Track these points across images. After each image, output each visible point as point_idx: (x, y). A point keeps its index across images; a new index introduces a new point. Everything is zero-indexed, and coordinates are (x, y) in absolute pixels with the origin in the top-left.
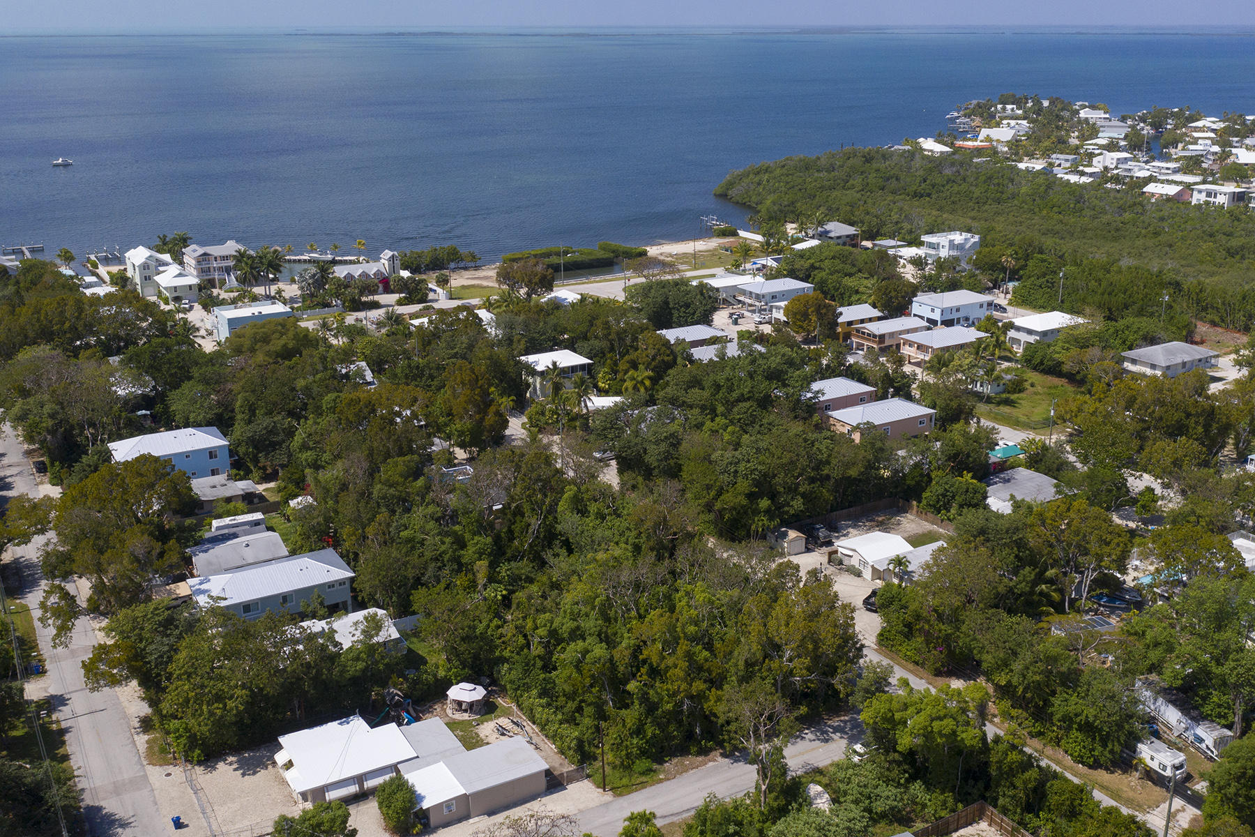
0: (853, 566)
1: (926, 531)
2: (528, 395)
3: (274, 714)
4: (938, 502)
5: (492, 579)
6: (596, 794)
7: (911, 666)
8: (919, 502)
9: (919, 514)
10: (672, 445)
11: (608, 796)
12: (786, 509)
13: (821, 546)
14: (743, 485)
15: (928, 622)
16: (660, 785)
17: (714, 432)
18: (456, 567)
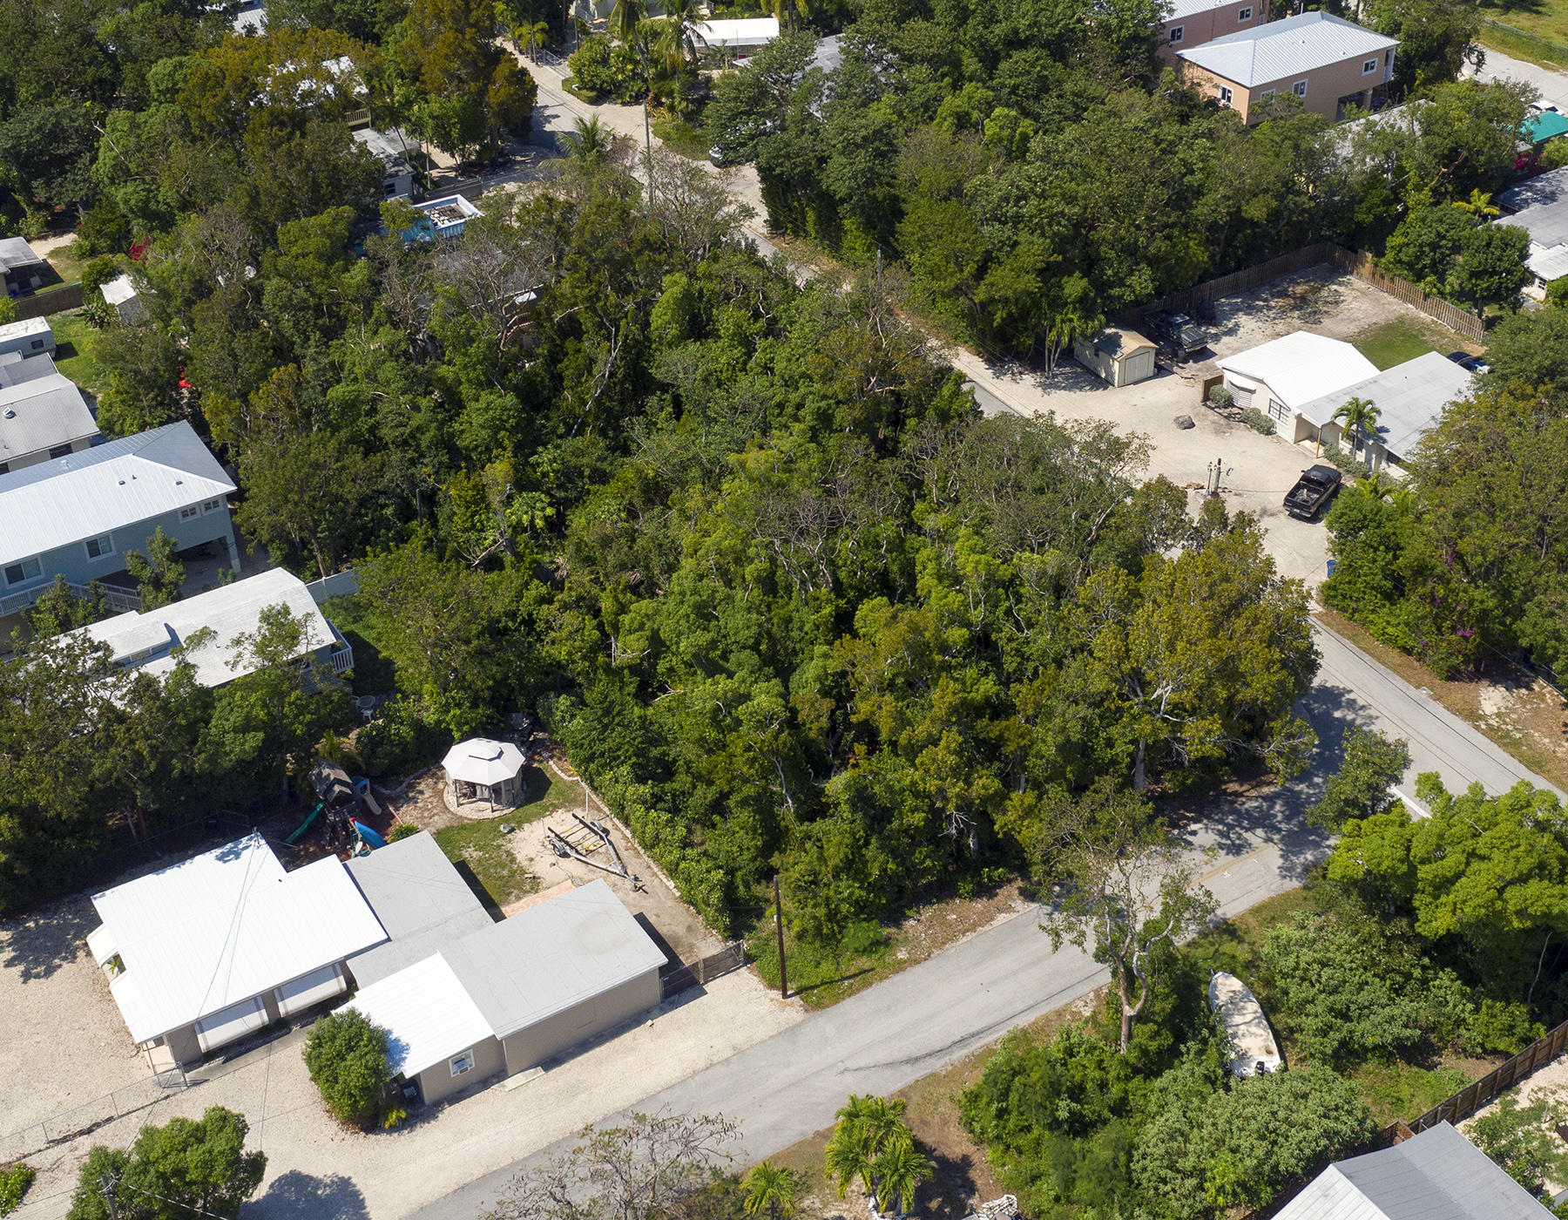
0: (1256, 412)
1: (1392, 317)
2: (572, 11)
3: (81, 841)
4: (1418, 258)
5: (523, 482)
6: (768, 1006)
7: (1395, 656)
8: (1380, 254)
9: (1377, 277)
10: (879, 154)
11: (794, 1011)
12: (1115, 292)
13: (1185, 361)
14: (1033, 249)
15: (1443, 580)
16: (898, 978)
17: (962, 122)
18: (445, 459)
